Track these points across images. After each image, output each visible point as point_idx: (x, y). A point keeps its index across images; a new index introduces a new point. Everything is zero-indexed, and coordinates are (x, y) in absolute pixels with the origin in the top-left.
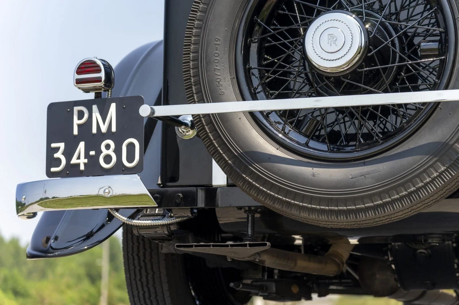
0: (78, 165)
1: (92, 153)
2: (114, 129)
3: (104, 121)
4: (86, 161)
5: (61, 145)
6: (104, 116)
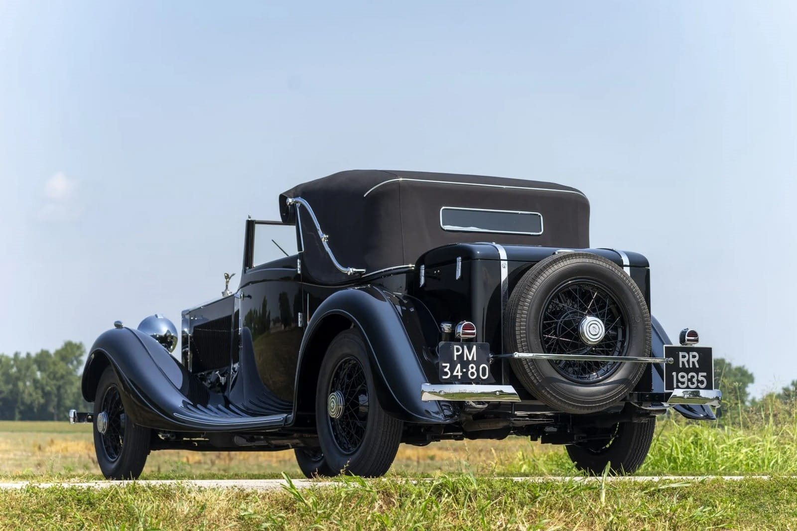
1: (465, 370)
2: (475, 359)
3: (470, 355)
4: (461, 374)
5: (448, 365)
6: (470, 352)
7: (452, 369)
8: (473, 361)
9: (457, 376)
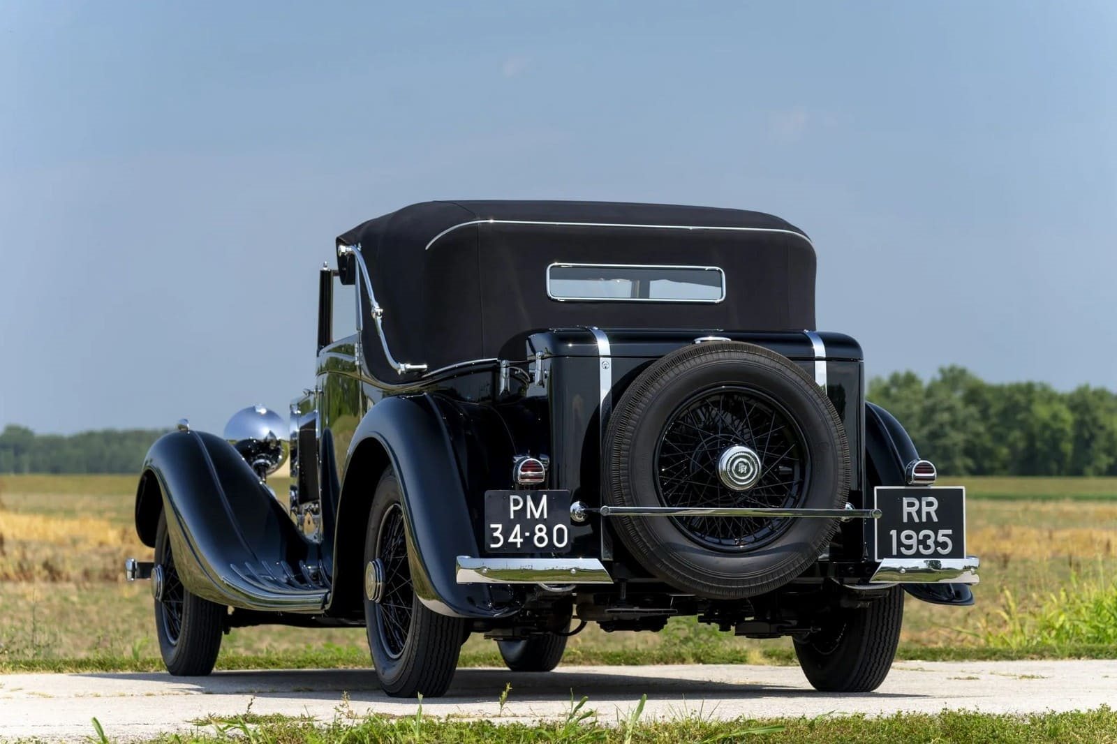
0: (516, 543)
2: (545, 516)
3: (537, 509)
4: (522, 540)
5: (500, 526)
6: (537, 505)
7: (506, 533)
8: (541, 520)
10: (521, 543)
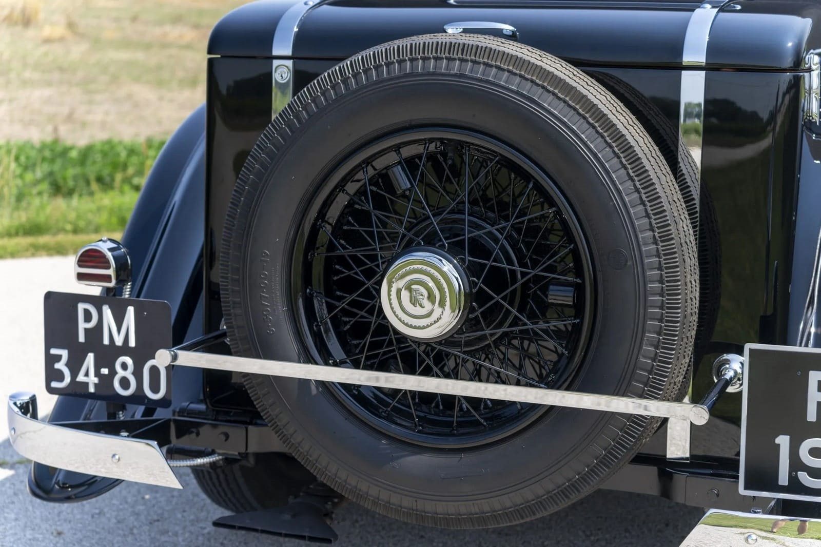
1: (105, 371)
3: (119, 330)
4: (96, 380)
5: (64, 353)
6: (119, 320)
7: (75, 365)
8: (125, 349)
9: (86, 384)
10: (96, 385)
